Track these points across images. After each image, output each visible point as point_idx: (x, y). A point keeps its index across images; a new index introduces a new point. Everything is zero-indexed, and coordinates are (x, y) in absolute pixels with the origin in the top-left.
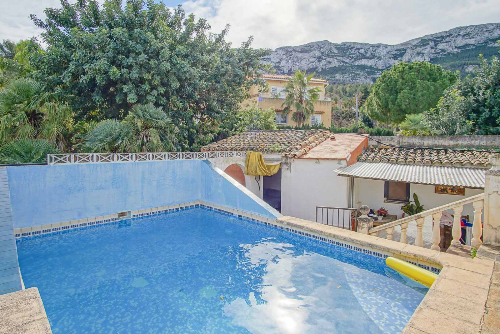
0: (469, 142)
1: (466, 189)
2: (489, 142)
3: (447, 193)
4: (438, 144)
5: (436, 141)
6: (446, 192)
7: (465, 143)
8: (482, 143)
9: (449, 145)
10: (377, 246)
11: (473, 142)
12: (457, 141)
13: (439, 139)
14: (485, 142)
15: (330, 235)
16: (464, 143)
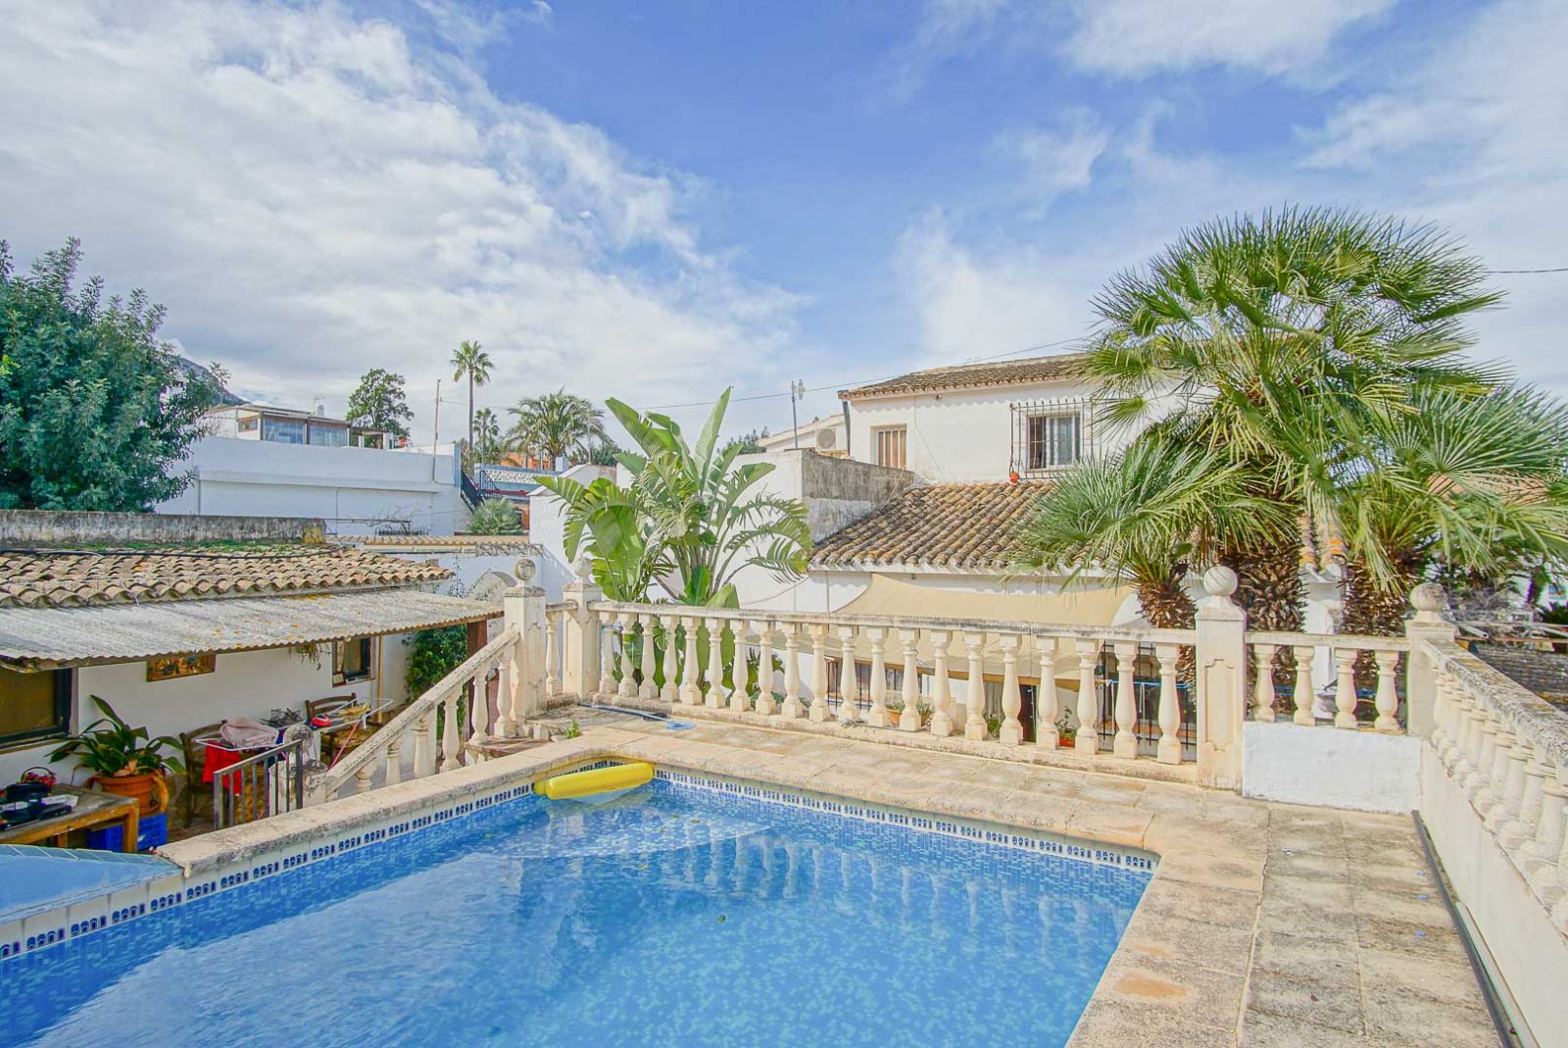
0: (105, 532)
1: (218, 656)
2: (148, 532)
3: (179, 675)
4: (18, 535)
5: (13, 526)
6: (174, 674)
7: (95, 533)
8: (133, 533)
9: (53, 540)
10: (514, 775)
11: (112, 531)
12: (74, 526)
13: (23, 521)
14: (140, 530)
15: (411, 807)
16: (92, 533)
